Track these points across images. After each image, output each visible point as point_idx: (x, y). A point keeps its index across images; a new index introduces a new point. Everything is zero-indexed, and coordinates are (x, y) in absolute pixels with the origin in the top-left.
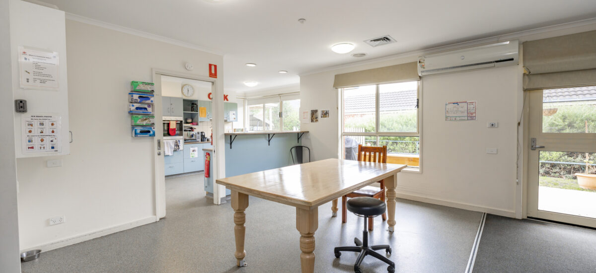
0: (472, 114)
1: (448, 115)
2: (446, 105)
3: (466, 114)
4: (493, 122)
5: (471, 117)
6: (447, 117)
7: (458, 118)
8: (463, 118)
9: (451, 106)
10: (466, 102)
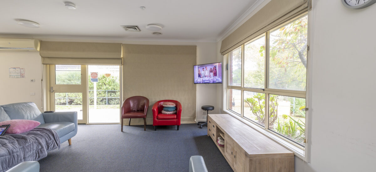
0: (23, 74)
1: (10, 75)
2: (10, 69)
3: (19, 74)
4: (32, 79)
5: (22, 76)
6: (10, 76)
7: (16, 77)
8: (18, 77)
9: (12, 70)
10: (19, 68)
